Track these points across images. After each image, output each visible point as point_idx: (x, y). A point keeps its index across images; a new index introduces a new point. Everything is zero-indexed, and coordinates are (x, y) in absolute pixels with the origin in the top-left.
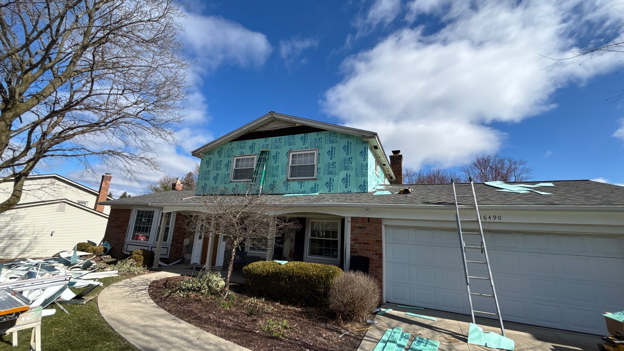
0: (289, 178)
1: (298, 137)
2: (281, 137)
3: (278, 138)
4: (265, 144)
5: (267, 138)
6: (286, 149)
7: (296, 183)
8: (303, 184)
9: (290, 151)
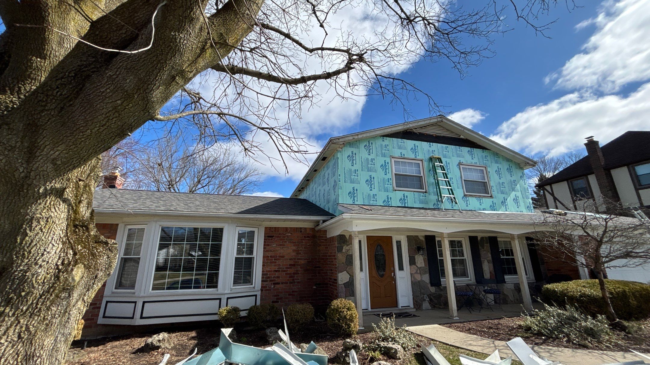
0: (466, 193)
1: (465, 149)
2: (447, 146)
3: (444, 145)
4: (431, 149)
5: (431, 143)
6: (456, 160)
7: (474, 199)
8: (482, 201)
9: (460, 164)
